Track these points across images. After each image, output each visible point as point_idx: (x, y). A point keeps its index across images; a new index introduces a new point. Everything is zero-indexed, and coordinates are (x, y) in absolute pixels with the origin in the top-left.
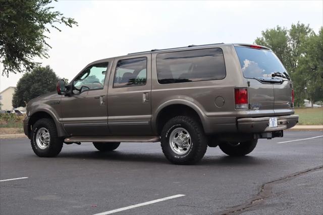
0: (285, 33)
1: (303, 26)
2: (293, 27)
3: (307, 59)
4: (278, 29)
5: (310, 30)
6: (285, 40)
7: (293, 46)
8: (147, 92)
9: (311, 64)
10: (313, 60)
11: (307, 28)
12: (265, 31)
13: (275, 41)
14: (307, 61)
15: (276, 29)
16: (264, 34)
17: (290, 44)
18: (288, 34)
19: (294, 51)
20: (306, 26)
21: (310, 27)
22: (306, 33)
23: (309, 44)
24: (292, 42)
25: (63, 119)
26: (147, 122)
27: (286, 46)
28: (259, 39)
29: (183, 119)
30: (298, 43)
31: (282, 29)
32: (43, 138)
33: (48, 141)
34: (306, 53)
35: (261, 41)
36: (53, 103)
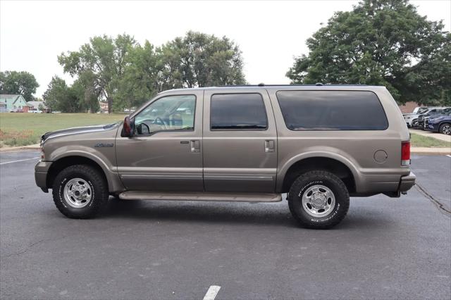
0: (111, 41)
1: (128, 37)
2: (120, 37)
4: (105, 37)
5: (134, 42)
6: (112, 48)
7: (119, 55)
9: (138, 74)
10: (139, 70)
11: (132, 39)
12: (92, 38)
13: (103, 48)
14: (134, 71)
15: (102, 37)
16: (91, 41)
17: (116, 53)
18: (114, 43)
19: (120, 60)
20: (131, 37)
21: (135, 39)
22: (131, 44)
23: (135, 55)
24: (117, 51)
25: (120, 168)
26: (270, 178)
27: (112, 54)
28: (86, 45)
29: (326, 175)
30: (124, 52)
31: (108, 38)
32: (77, 193)
33: (86, 196)
34: (132, 62)
35: (89, 47)
36: (100, 146)
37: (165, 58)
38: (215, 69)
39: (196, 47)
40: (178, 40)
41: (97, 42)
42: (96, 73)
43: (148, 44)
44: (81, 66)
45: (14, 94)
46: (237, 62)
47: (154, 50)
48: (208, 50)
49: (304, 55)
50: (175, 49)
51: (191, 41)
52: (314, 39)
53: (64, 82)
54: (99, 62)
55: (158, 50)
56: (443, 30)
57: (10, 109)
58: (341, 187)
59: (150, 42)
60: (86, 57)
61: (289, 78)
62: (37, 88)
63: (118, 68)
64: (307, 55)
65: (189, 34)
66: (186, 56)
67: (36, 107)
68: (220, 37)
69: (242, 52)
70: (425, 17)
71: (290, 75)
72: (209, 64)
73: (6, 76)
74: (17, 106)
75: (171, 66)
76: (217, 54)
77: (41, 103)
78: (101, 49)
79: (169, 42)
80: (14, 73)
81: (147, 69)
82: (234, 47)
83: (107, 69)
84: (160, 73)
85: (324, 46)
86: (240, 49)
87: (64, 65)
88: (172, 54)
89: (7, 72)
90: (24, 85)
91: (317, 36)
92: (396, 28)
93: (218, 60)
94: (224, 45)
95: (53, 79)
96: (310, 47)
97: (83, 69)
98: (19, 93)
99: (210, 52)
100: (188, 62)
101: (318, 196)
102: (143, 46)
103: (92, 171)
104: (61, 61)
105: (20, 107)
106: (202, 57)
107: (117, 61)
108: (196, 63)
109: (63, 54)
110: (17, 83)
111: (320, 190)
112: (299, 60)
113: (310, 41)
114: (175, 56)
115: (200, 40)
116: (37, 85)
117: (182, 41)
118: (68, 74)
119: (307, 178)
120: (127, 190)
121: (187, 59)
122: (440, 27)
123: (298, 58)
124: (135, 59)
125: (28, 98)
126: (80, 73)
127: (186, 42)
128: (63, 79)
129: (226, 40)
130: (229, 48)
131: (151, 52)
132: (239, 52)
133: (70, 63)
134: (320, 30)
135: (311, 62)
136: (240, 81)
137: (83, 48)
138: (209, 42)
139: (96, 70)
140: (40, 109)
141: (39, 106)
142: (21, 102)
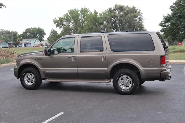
1: (86, 9)
2: (82, 9)
3: (89, 24)
4: (75, 9)
5: (89, 11)
6: (78, 15)
7: (82, 17)
8: (105, 56)
9: (90, 27)
10: (91, 25)
11: (88, 10)
12: (69, 10)
13: (74, 15)
14: (89, 25)
15: (74, 9)
16: (69, 12)
17: (80, 17)
18: (79, 12)
19: (82, 20)
20: (87, 9)
21: (89, 9)
22: (87, 12)
23: (89, 17)
24: (81, 16)
25: (45, 69)
26: (104, 72)
27: (79, 17)
28: (66, 14)
29: (128, 71)
30: (84, 16)
31: (77, 10)
32: (29, 79)
33: (33, 80)
34: (88, 21)
35: (67, 15)
36: (37, 59)
37: (103, 18)
38: (128, 23)
39: (119, 12)
40: (110, 9)
41: (71, 12)
42: (71, 27)
43: (95, 12)
44: (64, 24)
45: (35, 38)
46: (140, 19)
47: (98, 15)
48: (125, 13)
49: (168, 14)
50: (109, 13)
51: (117, 9)
52: (174, 6)
53: (56, 32)
54: (72, 21)
55: (101, 14)
57: (33, 45)
58: (134, 76)
59: (96, 11)
60: (66, 20)
61: (161, 26)
62: (45, 35)
63: (81, 24)
64: (170, 14)
65: (116, 6)
66: (114, 17)
67: (44, 44)
68: (131, 7)
69: (142, 14)
71: (161, 25)
72: (125, 21)
73: (31, 30)
74: (36, 44)
75: (107, 22)
76: (129, 15)
77: (47, 42)
78: (73, 15)
79: (105, 10)
80: (35, 28)
81: (95, 24)
82: (138, 11)
83: (76, 25)
84: (102, 26)
85: (178, 9)
86: (141, 12)
87: (56, 24)
88: (107, 16)
89: (32, 28)
90: (39, 34)
91: (175, 4)
93: (130, 18)
94: (133, 11)
95: (52, 31)
96: (172, 10)
97: (65, 25)
98: (37, 38)
99: (126, 14)
100: (115, 20)
101: (125, 80)
102: (93, 13)
103: (35, 70)
104: (55, 22)
105: (37, 44)
106: (122, 17)
107: (81, 21)
108: (119, 20)
109: (55, 19)
110: (36, 33)
111: (127, 77)
112: (166, 17)
113: (172, 7)
114: (108, 17)
115: (121, 8)
116: (45, 34)
117: (112, 9)
118: (58, 28)
119: (120, 72)
120: (48, 78)
121: (115, 18)
124: (89, 19)
125: (41, 40)
126: (64, 28)
127: (114, 10)
128: (56, 31)
129: (134, 8)
130: (136, 12)
131: (97, 16)
132: (141, 13)
133: (59, 23)
135: (172, 18)
136: (141, 28)
137: (65, 15)
138: (125, 9)
139: (71, 26)
140: (46, 45)
141: (46, 43)
142: (38, 42)
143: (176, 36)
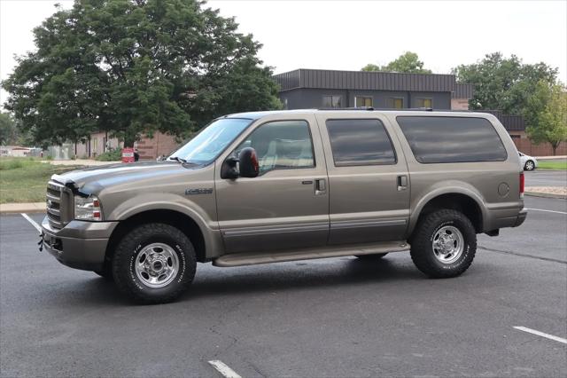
8: (404, 176)
25: (222, 223)
26: (403, 221)
49: (31, 55)
52: (46, 29)
56: (236, 32)
70: (217, 11)
71: (8, 86)
91: (49, 23)
92: (183, 23)
112: (24, 62)
113: (38, 31)
120: (224, 255)
122: (234, 27)
123: (23, 59)
134: (55, 15)
143: (70, 126)
